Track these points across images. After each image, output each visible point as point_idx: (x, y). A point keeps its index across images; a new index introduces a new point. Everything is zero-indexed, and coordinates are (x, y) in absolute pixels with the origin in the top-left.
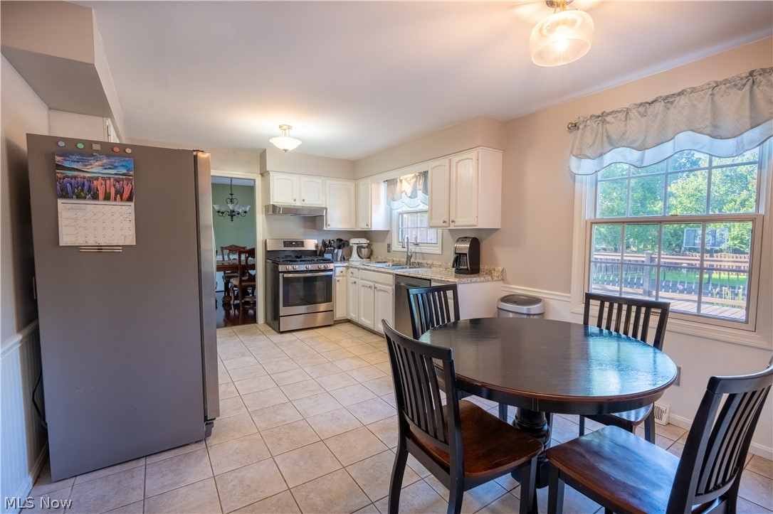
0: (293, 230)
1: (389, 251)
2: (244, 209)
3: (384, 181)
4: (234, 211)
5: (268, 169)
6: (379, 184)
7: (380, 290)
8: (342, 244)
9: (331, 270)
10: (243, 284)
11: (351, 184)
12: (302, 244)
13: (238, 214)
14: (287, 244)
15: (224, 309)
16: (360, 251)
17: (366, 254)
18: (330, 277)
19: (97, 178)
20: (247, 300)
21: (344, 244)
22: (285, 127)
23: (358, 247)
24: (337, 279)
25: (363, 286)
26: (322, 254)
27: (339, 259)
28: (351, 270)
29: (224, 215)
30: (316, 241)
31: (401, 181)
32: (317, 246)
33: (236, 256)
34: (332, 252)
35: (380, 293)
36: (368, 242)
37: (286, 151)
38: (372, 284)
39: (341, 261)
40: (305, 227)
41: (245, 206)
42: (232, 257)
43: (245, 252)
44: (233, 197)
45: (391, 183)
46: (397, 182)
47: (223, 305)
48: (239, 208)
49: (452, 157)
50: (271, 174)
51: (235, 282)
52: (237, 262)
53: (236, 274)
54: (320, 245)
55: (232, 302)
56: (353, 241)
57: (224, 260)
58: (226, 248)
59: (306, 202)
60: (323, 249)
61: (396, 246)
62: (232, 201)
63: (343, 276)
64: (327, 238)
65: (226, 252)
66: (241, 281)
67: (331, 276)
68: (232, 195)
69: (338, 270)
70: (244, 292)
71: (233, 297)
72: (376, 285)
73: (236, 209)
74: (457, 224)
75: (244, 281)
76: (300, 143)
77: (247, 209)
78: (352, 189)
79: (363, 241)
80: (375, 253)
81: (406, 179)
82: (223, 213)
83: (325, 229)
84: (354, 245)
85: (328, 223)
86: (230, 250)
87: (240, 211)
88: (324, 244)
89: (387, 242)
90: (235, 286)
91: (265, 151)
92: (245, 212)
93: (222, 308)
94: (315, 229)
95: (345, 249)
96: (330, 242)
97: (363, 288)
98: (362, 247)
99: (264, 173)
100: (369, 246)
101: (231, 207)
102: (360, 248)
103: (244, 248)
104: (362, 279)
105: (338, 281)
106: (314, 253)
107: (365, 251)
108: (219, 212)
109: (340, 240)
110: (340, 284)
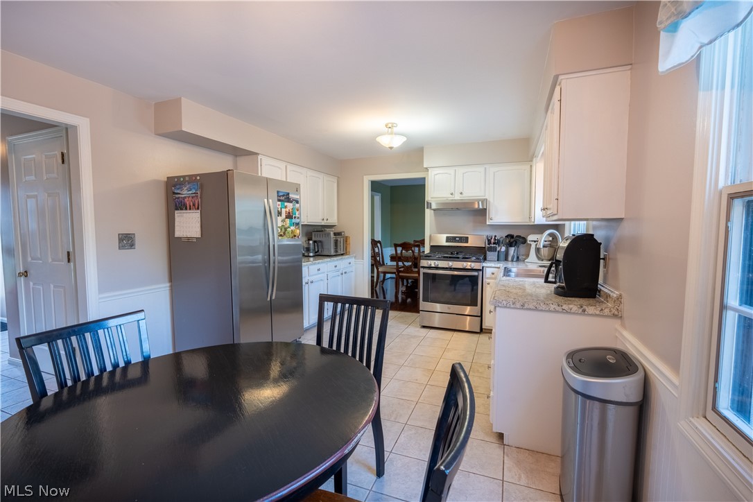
5: (425, 166)
8: (514, 241)
12: (466, 240)
14: (449, 239)
18: (476, 278)
19: (185, 197)
21: (517, 241)
22: (390, 125)
23: (538, 246)
24: (488, 281)
27: (510, 259)
32: (481, 243)
37: (391, 148)
39: (512, 261)
50: (430, 170)
54: (484, 241)
56: (532, 238)
59: (464, 195)
60: (486, 246)
63: (494, 278)
76: (404, 139)
78: (526, 174)
83: (489, 223)
84: (532, 243)
85: (493, 217)
88: (489, 241)
94: (479, 223)
95: (522, 248)
96: (496, 239)
105: (489, 284)
106: (480, 250)
109: (511, 236)
110: (491, 287)
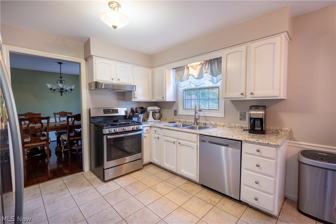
0: (110, 101)
1: (175, 115)
2: (70, 87)
3: (173, 69)
4: (63, 89)
5: (91, 54)
6: (170, 70)
7: (183, 145)
8: (143, 110)
9: (140, 130)
10: (71, 139)
11: (150, 71)
12: (116, 111)
13: (66, 91)
14: (106, 111)
15: (57, 156)
16: (155, 115)
17: (158, 117)
20: (74, 148)
21: (144, 111)
23: (153, 113)
24: (144, 135)
25: (166, 141)
26: (130, 118)
28: (154, 129)
29: (55, 91)
30: (126, 109)
31: (188, 68)
32: (126, 112)
33: (65, 119)
34: (137, 116)
35: (183, 147)
36: (159, 109)
38: (175, 140)
40: (118, 99)
41: (71, 85)
42: (62, 119)
43: (72, 117)
44: (62, 79)
45: (179, 69)
46: (184, 68)
47: (56, 153)
48: (67, 86)
49: (248, 44)
50: (94, 58)
51: (64, 137)
52: (66, 123)
53: (65, 131)
54: (129, 111)
55: (62, 151)
56: (149, 108)
57: (56, 122)
58: (58, 114)
59: (120, 81)
60: (131, 114)
61: (181, 111)
62: (61, 82)
63: (148, 133)
64: (134, 107)
65: (58, 116)
66: (69, 137)
67: (141, 134)
68: (61, 78)
69: (145, 129)
70: (71, 143)
71: (63, 148)
72: (180, 141)
73: (65, 87)
74: (255, 96)
75: (72, 137)
77: (73, 88)
78: (150, 74)
79: (156, 108)
80: (163, 116)
81: (192, 67)
82: (54, 90)
83: (133, 100)
84: (150, 111)
85: (135, 96)
86: (60, 115)
87: (68, 89)
88: (132, 110)
89: (174, 108)
90: (65, 141)
91: (89, 40)
92: (71, 90)
93: (55, 155)
94: (125, 100)
95: (145, 114)
96: (136, 109)
97: (165, 142)
98: (156, 112)
99: (88, 58)
100: (160, 112)
101: (61, 86)
102: (154, 113)
103: (70, 113)
104: (164, 136)
105: (145, 137)
106: (125, 117)
107: (157, 115)
108: (51, 89)
109: (142, 108)
110: (146, 139)
